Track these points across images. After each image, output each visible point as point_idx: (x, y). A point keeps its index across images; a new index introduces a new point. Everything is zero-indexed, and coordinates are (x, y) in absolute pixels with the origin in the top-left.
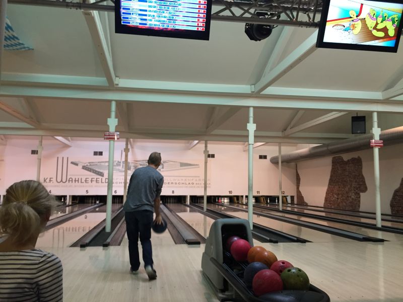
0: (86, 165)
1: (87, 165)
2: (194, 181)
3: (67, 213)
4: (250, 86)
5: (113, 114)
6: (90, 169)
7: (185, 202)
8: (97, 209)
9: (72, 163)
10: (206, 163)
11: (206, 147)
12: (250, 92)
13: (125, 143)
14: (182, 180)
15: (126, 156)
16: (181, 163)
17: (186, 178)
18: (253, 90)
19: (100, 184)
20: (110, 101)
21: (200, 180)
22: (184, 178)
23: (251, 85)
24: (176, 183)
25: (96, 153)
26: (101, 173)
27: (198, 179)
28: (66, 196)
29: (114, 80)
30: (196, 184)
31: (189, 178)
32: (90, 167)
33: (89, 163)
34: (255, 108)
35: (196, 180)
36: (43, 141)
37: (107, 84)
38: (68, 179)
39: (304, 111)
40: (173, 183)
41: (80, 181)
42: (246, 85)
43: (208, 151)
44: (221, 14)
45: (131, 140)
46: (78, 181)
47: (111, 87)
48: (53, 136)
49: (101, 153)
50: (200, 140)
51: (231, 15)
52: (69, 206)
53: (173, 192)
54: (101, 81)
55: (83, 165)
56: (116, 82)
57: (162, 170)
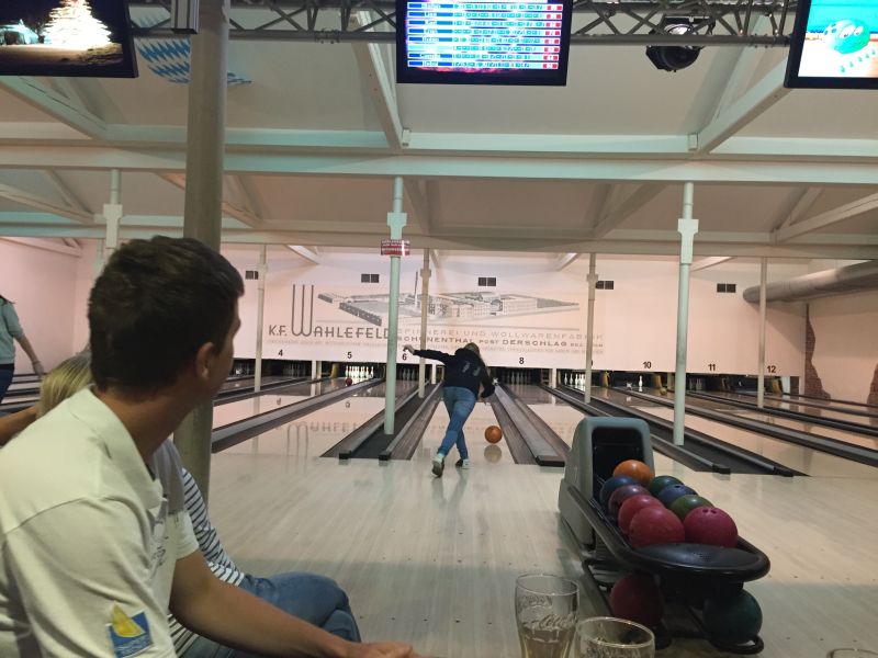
0: (346, 301)
1: (349, 302)
2: (565, 339)
3: (313, 395)
4: (686, 137)
5: (398, 204)
6: (356, 310)
7: (547, 383)
8: (369, 390)
9: (321, 297)
10: (591, 300)
11: (592, 266)
12: (686, 151)
13: (422, 257)
14: (541, 335)
15: (425, 285)
16: (539, 300)
17: (549, 332)
18: (694, 146)
19: (375, 340)
20: (393, 177)
21: (579, 336)
22: (545, 332)
23: (689, 135)
24: (527, 343)
25: (365, 278)
26: (377, 318)
27: (575, 333)
28: (310, 363)
29: (400, 137)
30: (572, 345)
31: (557, 332)
32: (355, 305)
33: (353, 297)
34: (696, 183)
35: (572, 337)
36: (267, 253)
37: (386, 145)
38: (313, 330)
39: (819, 190)
40: (521, 342)
41: (335, 334)
42: (679, 133)
43: (597, 276)
44: (591, 32)
45: (436, 251)
46: (332, 332)
47: (395, 149)
48: (285, 245)
49: (375, 278)
50: (579, 252)
51: (612, 32)
52: (316, 381)
53: (522, 360)
54: (375, 137)
55: (342, 301)
56: (403, 140)
57: (498, 313)
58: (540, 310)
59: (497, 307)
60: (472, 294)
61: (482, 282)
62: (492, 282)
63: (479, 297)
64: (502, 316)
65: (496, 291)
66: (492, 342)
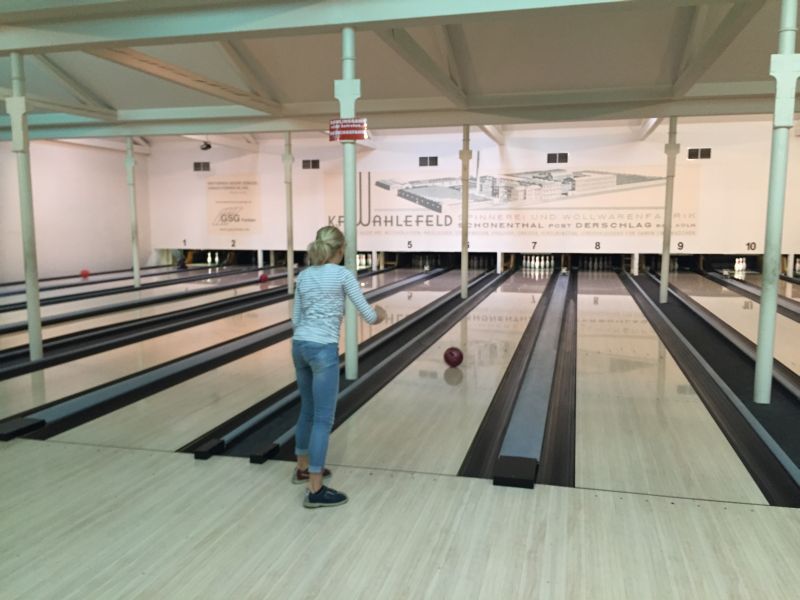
0: (404, 187)
1: (407, 188)
2: (650, 221)
5: (348, 67)
6: (415, 196)
7: (628, 270)
9: (379, 184)
11: (673, 133)
14: (621, 216)
15: (465, 168)
16: (618, 176)
17: (630, 212)
19: (435, 228)
20: (338, 29)
22: (625, 213)
24: (605, 225)
25: (423, 162)
26: (437, 204)
27: (661, 213)
28: (370, 252)
31: (640, 212)
32: (413, 192)
33: (411, 183)
38: (372, 219)
40: (596, 225)
41: (395, 222)
46: (391, 221)
49: (434, 161)
53: (598, 245)
55: (400, 187)
57: (570, 193)
58: (620, 187)
59: (569, 186)
60: (541, 173)
61: (552, 158)
62: (563, 158)
63: (548, 176)
64: (574, 197)
65: (567, 168)
66: (564, 226)
